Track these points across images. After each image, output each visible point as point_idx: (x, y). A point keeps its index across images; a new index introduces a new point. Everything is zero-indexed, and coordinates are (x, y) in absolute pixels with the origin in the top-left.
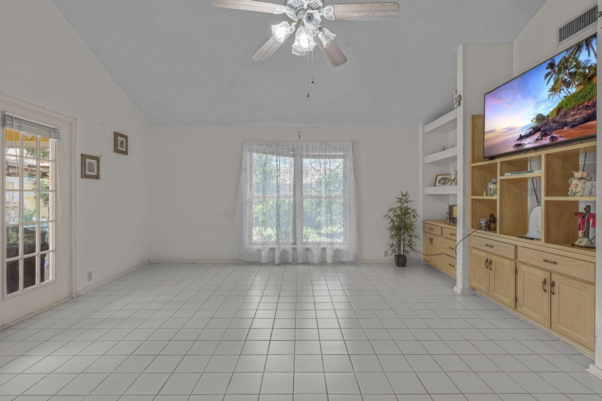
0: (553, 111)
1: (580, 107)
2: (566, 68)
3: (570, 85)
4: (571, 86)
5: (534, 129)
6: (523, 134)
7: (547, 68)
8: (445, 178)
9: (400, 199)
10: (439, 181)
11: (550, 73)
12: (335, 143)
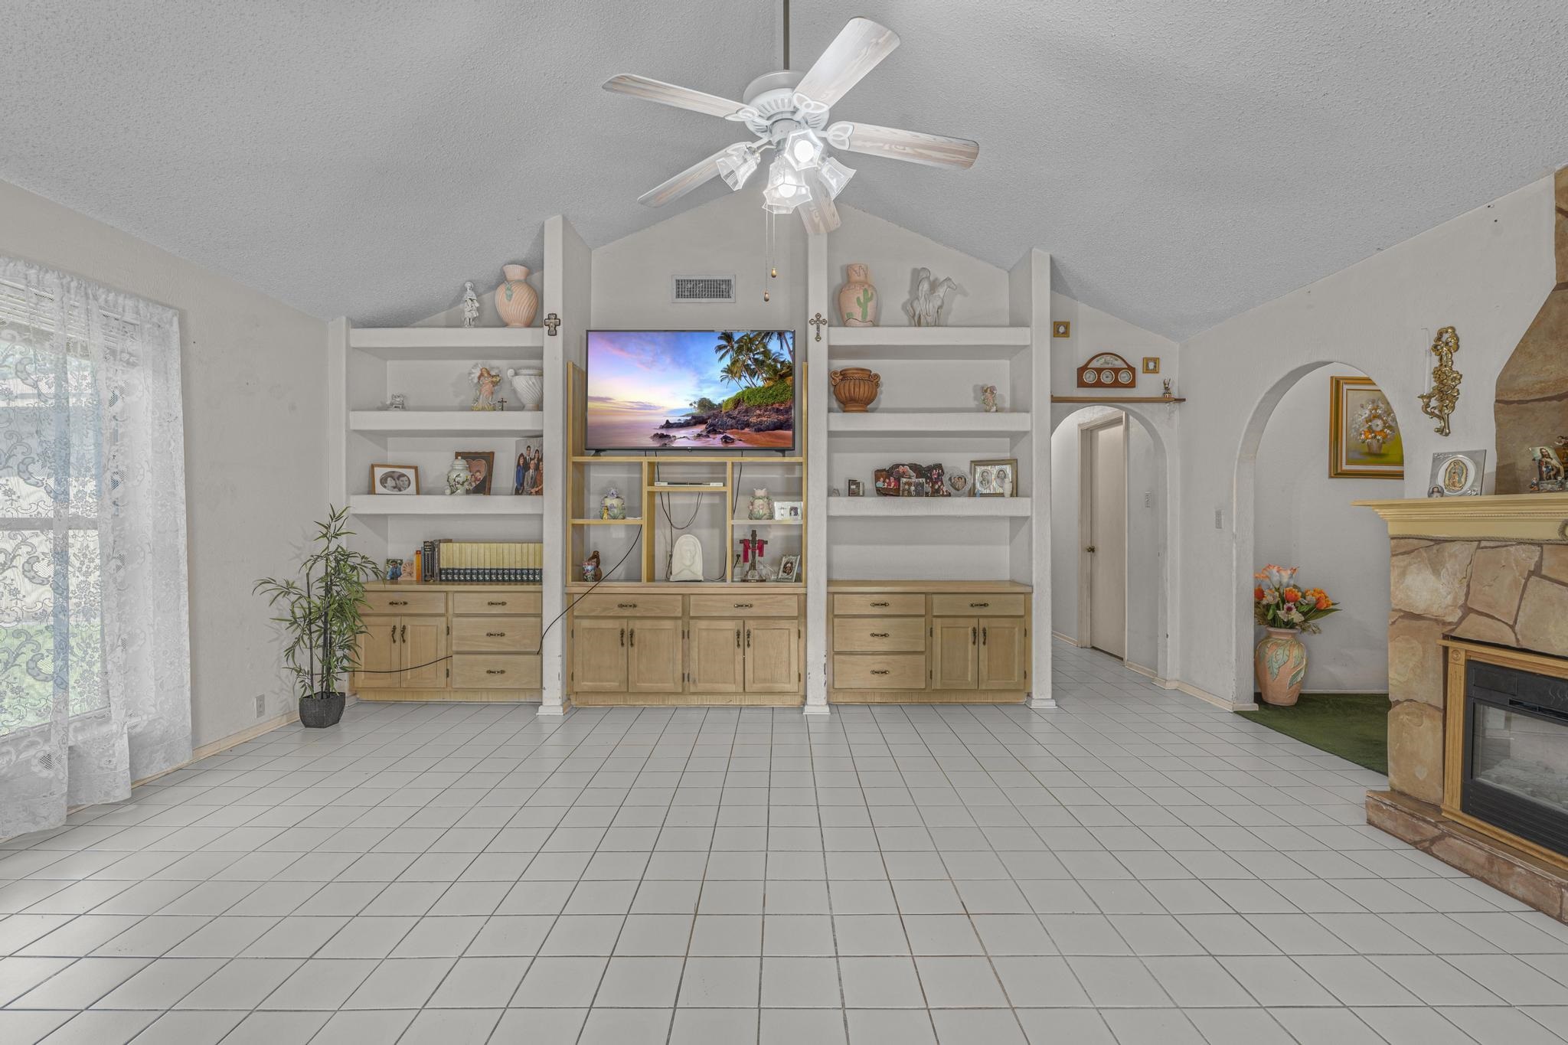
0: (728, 400)
1: (769, 408)
2: (750, 350)
3: (755, 374)
4: (756, 377)
5: (693, 417)
6: (672, 420)
7: (720, 338)
8: (396, 475)
10: (383, 481)
11: (725, 347)
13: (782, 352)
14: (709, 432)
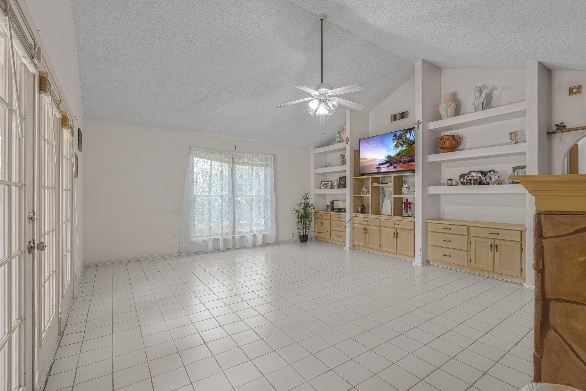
0: (395, 155)
1: (407, 156)
2: (401, 138)
4: (403, 146)
5: (386, 161)
6: (381, 163)
7: (393, 136)
8: (326, 184)
9: (304, 197)
10: (323, 186)
11: (395, 139)
12: (262, 155)
13: (411, 137)
14: (390, 165)
